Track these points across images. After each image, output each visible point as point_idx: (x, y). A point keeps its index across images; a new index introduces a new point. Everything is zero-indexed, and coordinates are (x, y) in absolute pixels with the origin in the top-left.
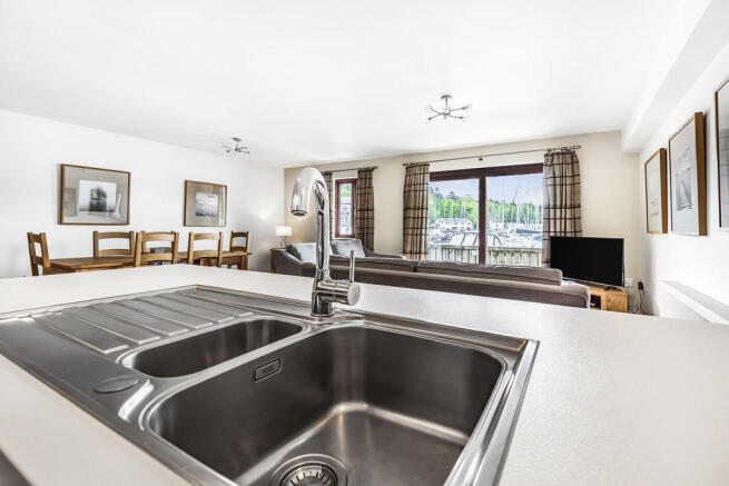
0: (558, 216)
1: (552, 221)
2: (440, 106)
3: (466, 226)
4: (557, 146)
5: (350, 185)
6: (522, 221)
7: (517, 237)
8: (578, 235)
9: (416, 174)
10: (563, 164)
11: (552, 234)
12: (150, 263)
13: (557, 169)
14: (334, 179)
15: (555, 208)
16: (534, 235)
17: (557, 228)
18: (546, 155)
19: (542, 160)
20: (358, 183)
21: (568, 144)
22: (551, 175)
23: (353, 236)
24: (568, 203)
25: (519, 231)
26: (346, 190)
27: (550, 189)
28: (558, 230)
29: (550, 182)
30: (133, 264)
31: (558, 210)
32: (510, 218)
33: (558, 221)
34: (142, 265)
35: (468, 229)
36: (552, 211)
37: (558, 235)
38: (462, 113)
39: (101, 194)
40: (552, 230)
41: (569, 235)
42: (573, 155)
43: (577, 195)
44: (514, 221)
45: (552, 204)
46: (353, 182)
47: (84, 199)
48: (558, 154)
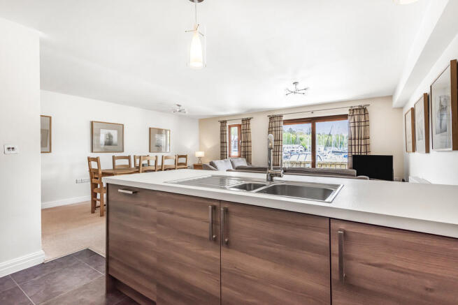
0: (357, 144)
1: (353, 147)
2: (293, 88)
3: (300, 149)
4: (356, 105)
5: (237, 128)
6: (336, 146)
7: (333, 155)
8: (368, 154)
9: (275, 121)
10: (359, 114)
11: (353, 154)
12: (146, 171)
13: (356, 117)
14: (228, 125)
15: (355, 139)
16: (343, 155)
17: (356, 151)
18: (350, 110)
19: (348, 113)
20: (242, 126)
21: (362, 104)
22: (352, 121)
23: (240, 157)
24: (363, 136)
25: (333, 152)
26: (235, 130)
27: (352, 129)
28: (357, 151)
29: (352, 125)
30: (138, 172)
31: (357, 141)
32: (328, 145)
33: (357, 147)
34: (142, 172)
35: (301, 151)
36: (353, 141)
37: (357, 154)
38: (304, 91)
39: (110, 136)
40: (353, 151)
41: (363, 154)
42: (365, 109)
43: (368, 132)
44: (331, 146)
45: (353, 137)
46: (239, 126)
47: (103, 139)
48: (357, 109)
